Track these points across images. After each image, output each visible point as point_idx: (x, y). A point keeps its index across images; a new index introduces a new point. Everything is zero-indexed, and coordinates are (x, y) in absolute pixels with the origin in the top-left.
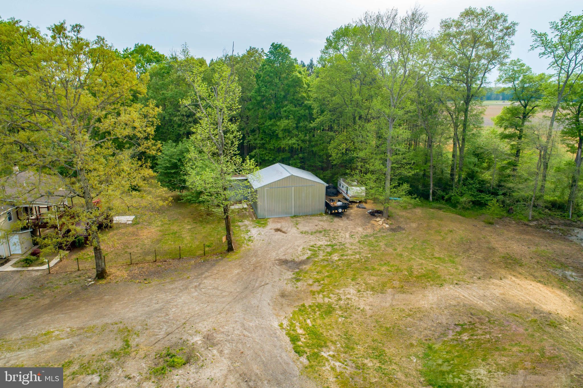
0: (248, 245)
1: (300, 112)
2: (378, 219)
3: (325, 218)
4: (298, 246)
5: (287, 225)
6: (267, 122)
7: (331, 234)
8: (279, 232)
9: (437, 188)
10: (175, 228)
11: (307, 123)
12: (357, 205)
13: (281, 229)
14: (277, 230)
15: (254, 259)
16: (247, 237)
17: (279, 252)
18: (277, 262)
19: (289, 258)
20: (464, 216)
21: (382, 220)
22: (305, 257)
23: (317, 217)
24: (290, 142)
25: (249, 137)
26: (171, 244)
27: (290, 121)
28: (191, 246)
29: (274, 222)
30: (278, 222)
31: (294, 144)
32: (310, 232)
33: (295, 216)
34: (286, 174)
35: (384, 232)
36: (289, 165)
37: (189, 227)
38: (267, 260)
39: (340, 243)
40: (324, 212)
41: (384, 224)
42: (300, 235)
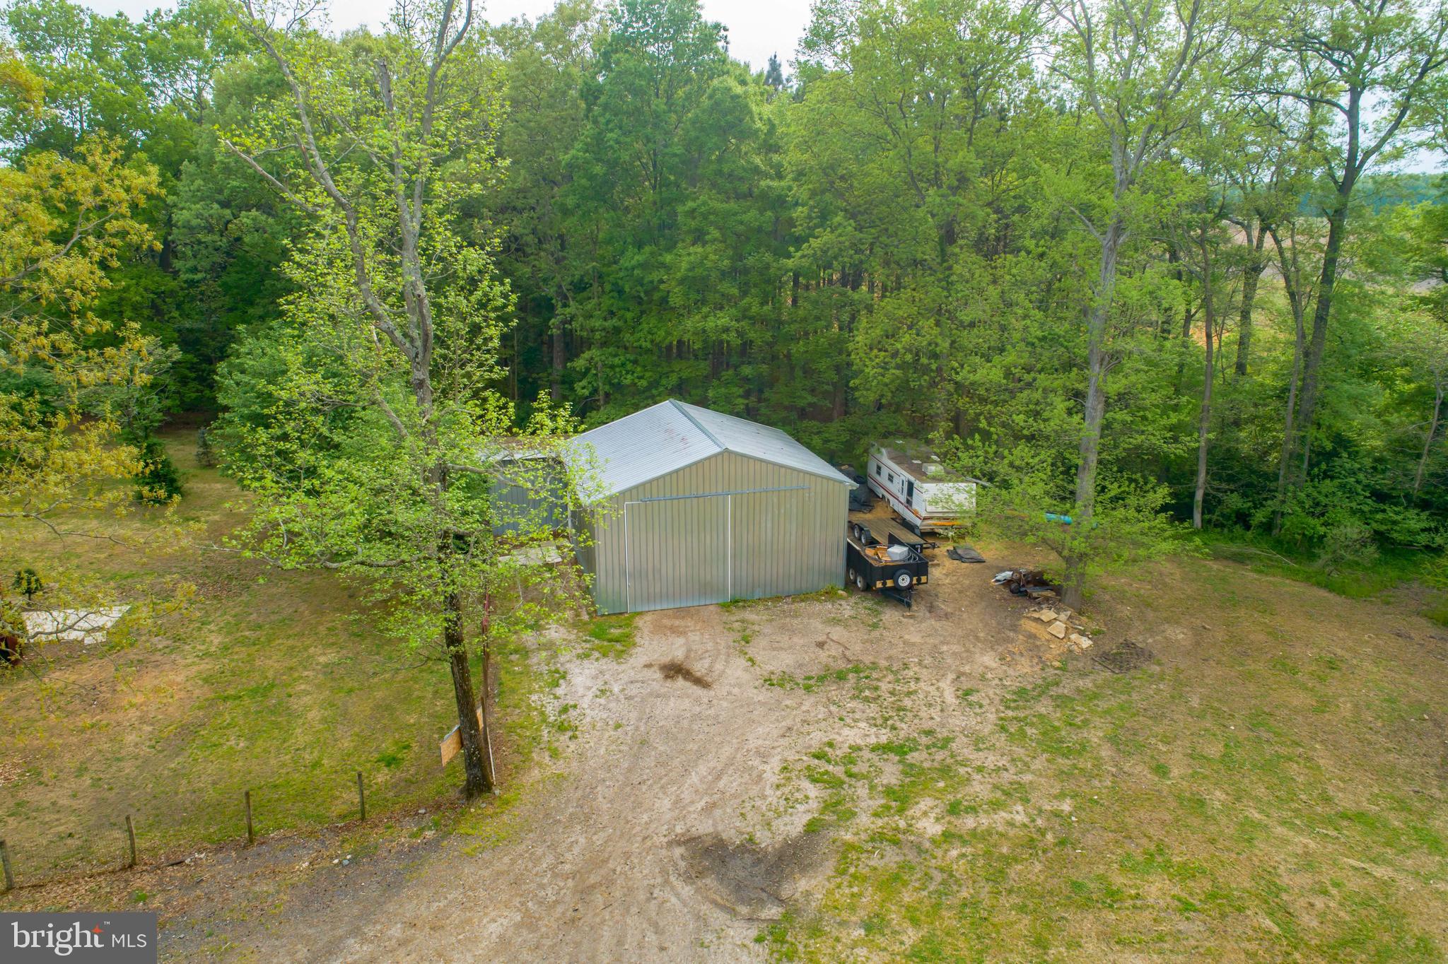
0: (555, 754)
1: (746, 218)
2: (1047, 614)
3: (849, 607)
4: (764, 756)
5: (710, 646)
6: (629, 254)
7: (884, 686)
8: (680, 682)
9: (1224, 486)
10: (272, 663)
11: (768, 257)
12: (950, 546)
13: (687, 665)
14: (674, 670)
15: (577, 843)
16: (551, 713)
17: (687, 796)
18: (678, 851)
19: (731, 829)
20: (1341, 591)
21: (1063, 616)
22: (794, 824)
23: (817, 607)
24: (711, 324)
25: (565, 305)
26: (232, 753)
27: (709, 248)
28: (316, 764)
29: (659, 629)
30: (674, 631)
31: (726, 330)
32: (799, 675)
33: (735, 602)
34: (703, 449)
35: (1083, 675)
36: (703, 403)
37: (331, 657)
38: (635, 847)
39: (929, 733)
40: (840, 584)
41: (1074, 637)
42: (763, 695)
